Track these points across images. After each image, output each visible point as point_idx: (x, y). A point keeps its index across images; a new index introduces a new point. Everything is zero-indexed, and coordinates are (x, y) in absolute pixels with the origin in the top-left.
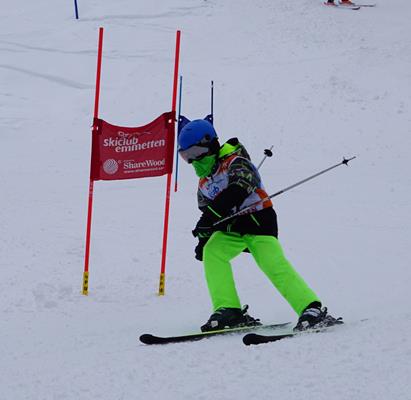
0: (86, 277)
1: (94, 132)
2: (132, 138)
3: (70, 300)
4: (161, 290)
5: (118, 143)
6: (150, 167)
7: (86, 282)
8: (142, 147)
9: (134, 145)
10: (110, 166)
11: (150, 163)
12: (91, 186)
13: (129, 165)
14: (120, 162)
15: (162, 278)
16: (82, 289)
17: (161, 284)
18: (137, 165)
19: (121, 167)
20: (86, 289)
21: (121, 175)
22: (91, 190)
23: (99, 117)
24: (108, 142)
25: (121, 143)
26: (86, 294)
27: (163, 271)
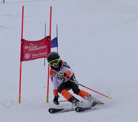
0: (20, 97)
3: (15, 106)
4: (47, 101)
5: (30, 47)
6: (41, 55)
7: (20, 99)
9: (35, 48)
10: (27, 56)
12: (21, 64)
13: (34, 55)
14: (30, 54)
15: (47, 96)
16: (18, 101)
17: (47, 98)
18: (36, 55)
19: (31, 56)
20: (20, 101)
21: (31, 59)
22: (21, 65)
23: (23, 38)
25: (31, 47)
26: (20, 103)
27: (48, 94)
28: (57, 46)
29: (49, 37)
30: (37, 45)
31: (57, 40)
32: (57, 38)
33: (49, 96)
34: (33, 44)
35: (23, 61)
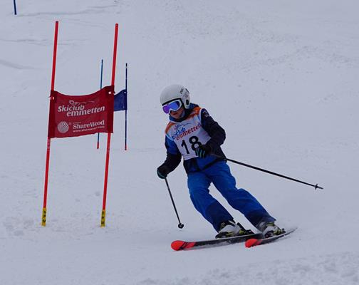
0: (45, 212)
1: (51, 101)
4: (103, 223)
5: (69, 109)
6: (93, 127)
7: (45, 216)
8: (87, 112)
9: (81, 111)
10: (63, 127)
11: (93, 124)
12: (49, 142)
13: (77, 126)
14: (70, 124)
15: (103, 213)
16: (41, 222)
17: (103, 218)
18: (83, 126)
19: (71, 127)
20: (44, 221)
21: (70, 134)
22: (49, 146)
23: (55, 90)
24: (61, 109)
25: (72, 109)
26: (44, 225)
27: (104, 208)
28: (126, 109)
29: (111, 88)
30: (83, 104)
31: (126, 95)
32: (126, 90)
33: (106, 212)
34: (76, 103)
35: (54, 137)
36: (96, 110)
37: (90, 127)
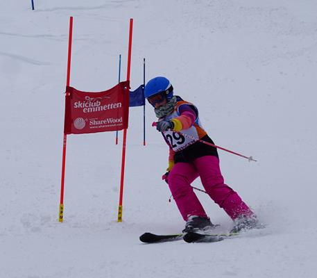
0: (62, 208)
1: (67, 97)
2: (96, 101)
3: (50, 226)
4: (120, 218)
5: (85, 105)
6: (110, 124)
7: (62, 212)
8: (103, 108)
9: (97, 107)
10: (79, 123)
11: (110, 120)
12: (65, 138)
13: (94, 122)
14: (87, 120)
15: (120, 208)
16: (58, 217)
17: (120, 213)
18: (100, 123)
19: (87, 123)
20: (61, 217)
21: (87, 130)
22: (65, 142)
23: (70, 86)
25: (88, 105)
27: (121, 203)
28: (144, 104)
29: (127, 83)
33: (123, 208)
35: (70, 133)
36: (112, 106)
37: (107, 124)
